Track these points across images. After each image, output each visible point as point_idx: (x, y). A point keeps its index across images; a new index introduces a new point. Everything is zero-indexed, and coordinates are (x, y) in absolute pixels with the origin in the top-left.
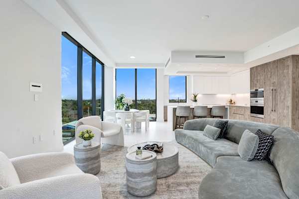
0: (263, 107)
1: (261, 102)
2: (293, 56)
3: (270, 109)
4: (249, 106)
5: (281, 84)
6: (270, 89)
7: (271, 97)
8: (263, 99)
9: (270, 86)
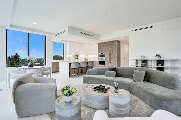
0: (105, 62)
1: (104, 59)
2: (117, 41)
3: (108, 62)
4: (98, 61)
5: (113, 52)
6: (108, 53)
7: (109, 57)
8: (105, 57)
9: (108, 52)
